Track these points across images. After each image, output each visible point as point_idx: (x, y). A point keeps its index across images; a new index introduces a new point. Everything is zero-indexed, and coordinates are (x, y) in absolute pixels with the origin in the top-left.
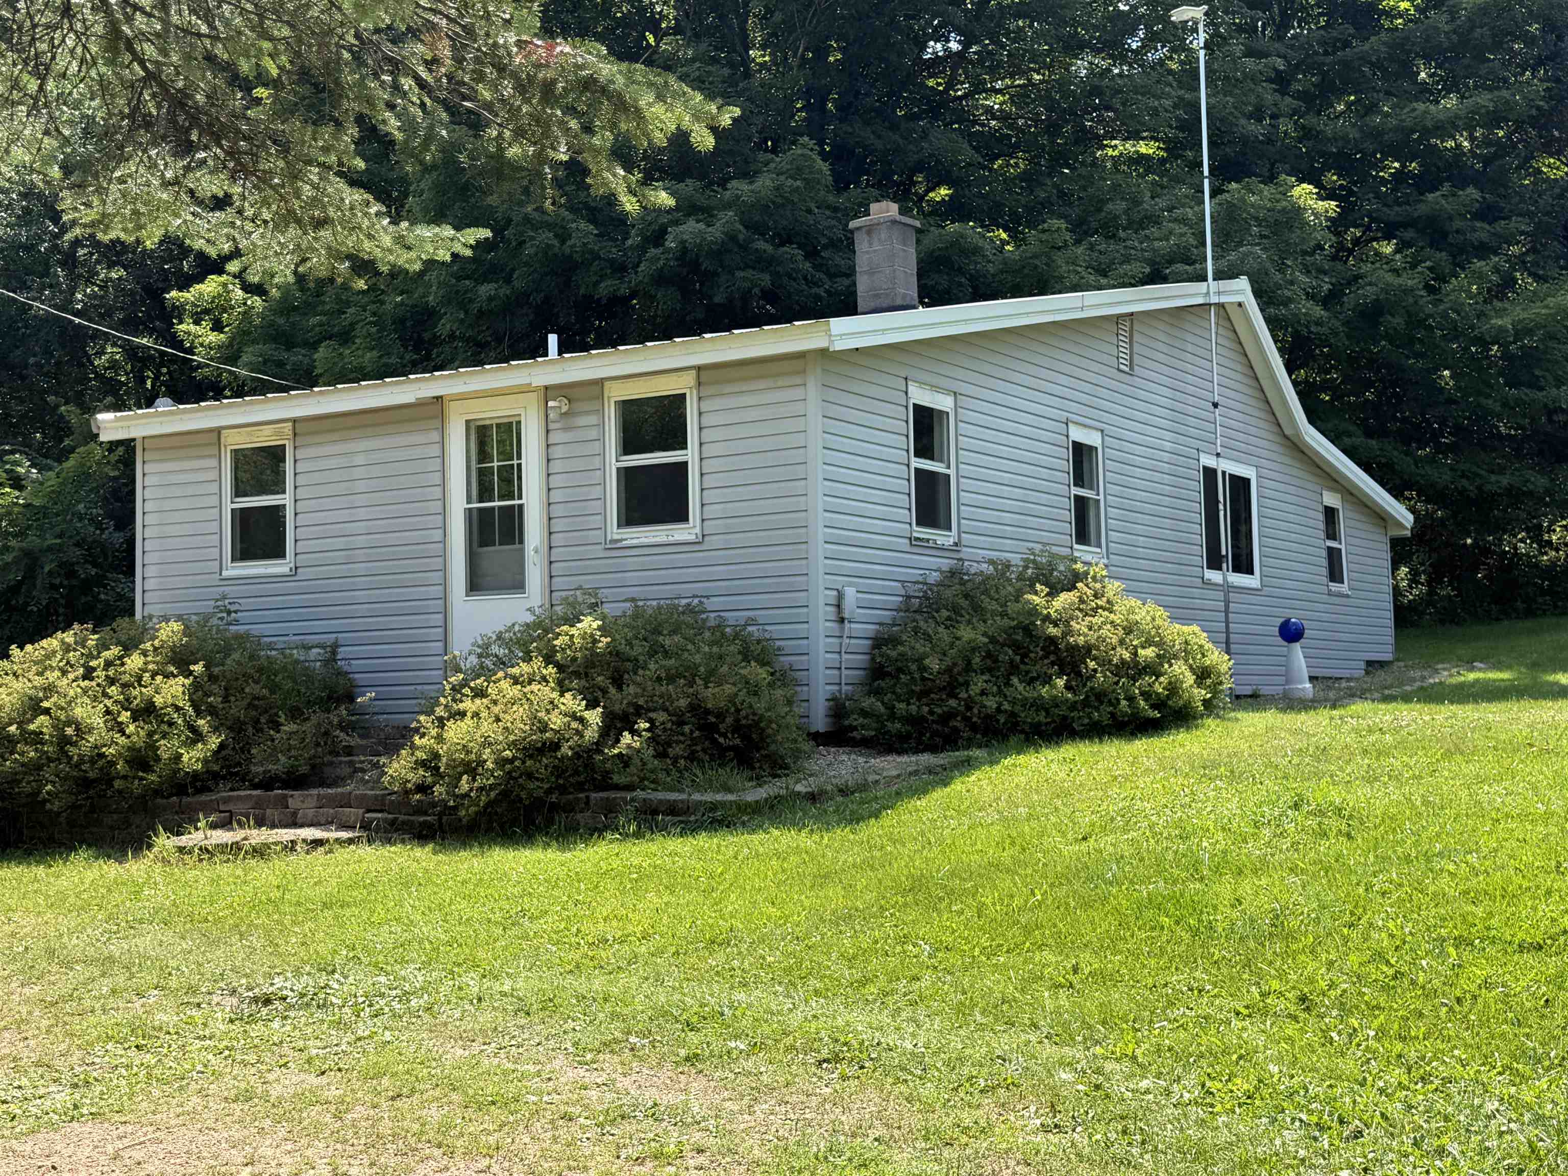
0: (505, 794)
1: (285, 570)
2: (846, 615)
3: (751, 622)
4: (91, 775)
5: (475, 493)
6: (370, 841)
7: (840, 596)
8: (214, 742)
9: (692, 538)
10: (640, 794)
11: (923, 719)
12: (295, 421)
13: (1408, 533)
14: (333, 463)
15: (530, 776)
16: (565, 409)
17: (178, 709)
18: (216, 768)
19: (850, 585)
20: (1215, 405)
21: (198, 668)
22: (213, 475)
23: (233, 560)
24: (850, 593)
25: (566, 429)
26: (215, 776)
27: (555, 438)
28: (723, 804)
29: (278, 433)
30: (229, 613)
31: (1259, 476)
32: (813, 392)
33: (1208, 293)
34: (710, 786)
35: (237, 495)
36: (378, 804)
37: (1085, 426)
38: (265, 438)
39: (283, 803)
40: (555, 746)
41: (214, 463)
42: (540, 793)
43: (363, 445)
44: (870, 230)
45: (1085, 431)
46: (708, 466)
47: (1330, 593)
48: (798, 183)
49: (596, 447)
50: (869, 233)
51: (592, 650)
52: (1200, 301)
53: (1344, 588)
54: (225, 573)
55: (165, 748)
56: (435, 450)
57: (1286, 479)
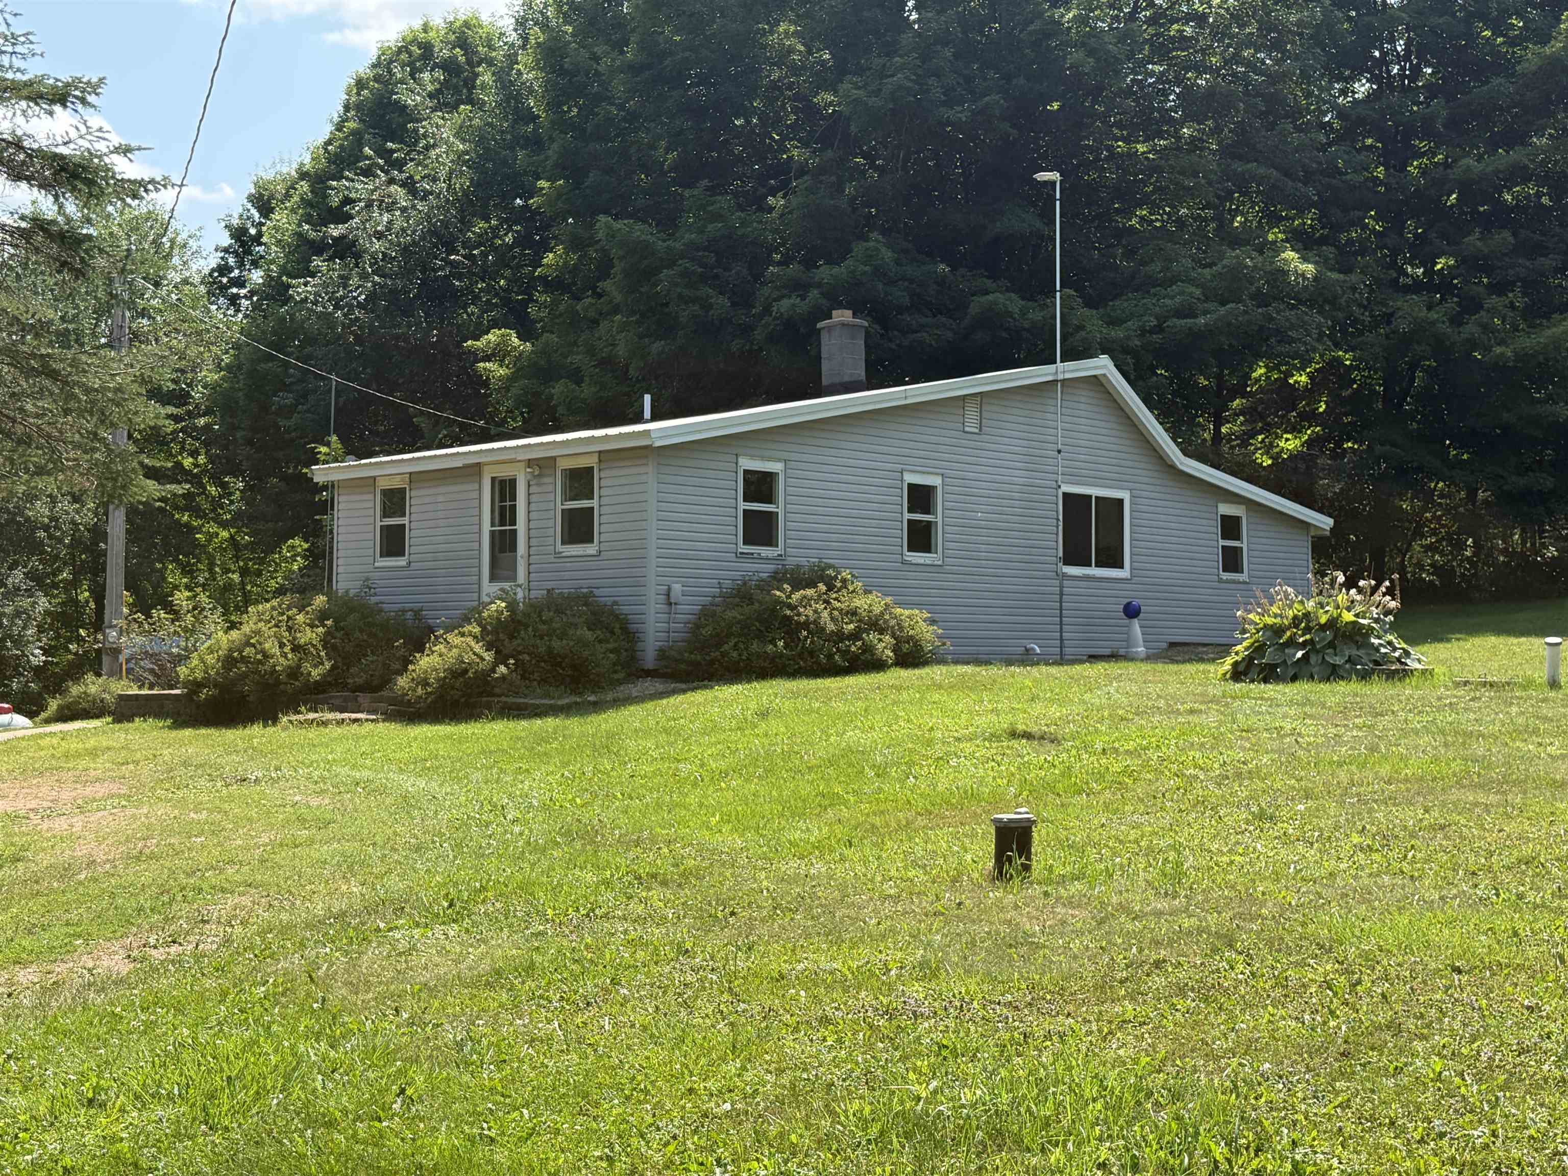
0: (441, 697)
1: (404, 563)
2: (672, 601)
3: (615, 603)
4: (270, 681)
5: (497, 521)
6: (384, 721)
7: (669, 590)
8: (328, 665)
9: (594, 552)
10: (503, 699)
11: (699, 664)
12: (411, 473)
13: (1328, 533)
14: (427, 500)
15: (453, 688)
16: (537, 473)
17: (314, 646)
18: (329, 679)
19: (677, 583)
20: (1059, 452)
21: (329, 623)
22: (371, 505)
23: (381, 556)
24: (677, 588)
25: (538, 485)
26: (330, 683)
27: (532, 490)
28: (543, 705)
29: (402, 480)
30: (370, 588)
31: (1132, 496)
32: (650, 469)
33: (1057, 372)
34: (547, 695)
35: (385, 517)
36: (393, 701)
37: (928, 473)
38: (396, 484)
39: (356, 699)
40: (466, 671)
41: (371, 497)
42: (456, 697)
43: (442, 489)
44: (830, 328)
45: (926, 476)
46: (604, 510)
47: (1220, 581)
48: (867, 268)
49: (552, 496)
50: (829, 331)
51: (499, 619)
52: (1050, 378)
53: (1243, 577)
54: (376, 564)
55: (307, 666)
56: (475, 495)
57: (1168, 497)
